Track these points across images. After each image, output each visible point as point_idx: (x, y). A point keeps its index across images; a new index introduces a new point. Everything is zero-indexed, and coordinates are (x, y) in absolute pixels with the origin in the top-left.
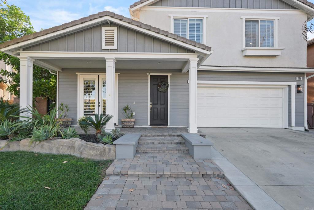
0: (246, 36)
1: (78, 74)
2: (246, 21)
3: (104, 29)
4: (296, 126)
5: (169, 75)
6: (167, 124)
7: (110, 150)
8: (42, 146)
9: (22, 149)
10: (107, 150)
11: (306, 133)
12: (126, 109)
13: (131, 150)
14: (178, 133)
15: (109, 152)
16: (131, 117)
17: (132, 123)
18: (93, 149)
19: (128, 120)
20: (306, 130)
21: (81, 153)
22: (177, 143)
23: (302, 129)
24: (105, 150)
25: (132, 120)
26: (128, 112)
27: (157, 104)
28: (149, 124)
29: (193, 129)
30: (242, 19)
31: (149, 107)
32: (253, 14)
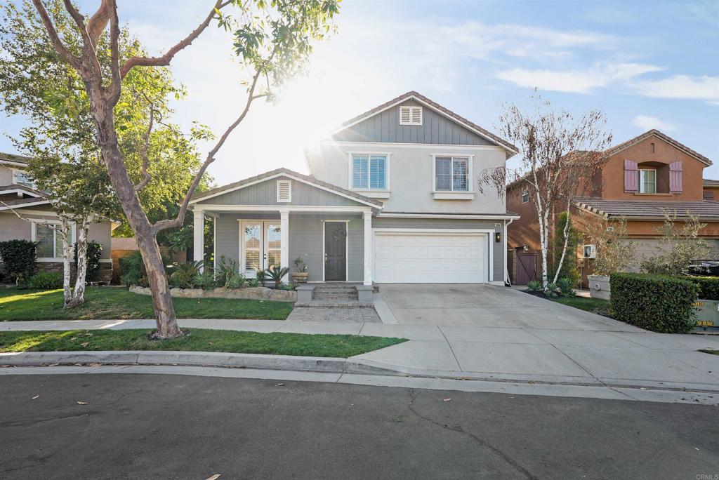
0: (437, 176)
1: (240, 220)
2: (437, 158)
3: (278, 182)
4: (494, 280)
5: (347, 221)
6: (345, 280)
7: (293, 294)
8: (235, 293)
9: (216, 296)
10: (291, 294)
11: (507, 289)
12: (297, 262)
13: (310, 294)
14: (353, 286)
15: (292, 296)
16: (304, 271)
17: (305, 278)
18: (280, 293)
19: (300, 274)
20: (506, 285)
21: (270, 297)
22: (349, 293)
23: (502, 284)
24: (289, 295)
25: (305, 274)
26: (300, 265)
27: (333, 256)
28: (324, 280)
29: (368, 281)
30: (431, 156)
31: (324, 259)
32: (444, 151)
